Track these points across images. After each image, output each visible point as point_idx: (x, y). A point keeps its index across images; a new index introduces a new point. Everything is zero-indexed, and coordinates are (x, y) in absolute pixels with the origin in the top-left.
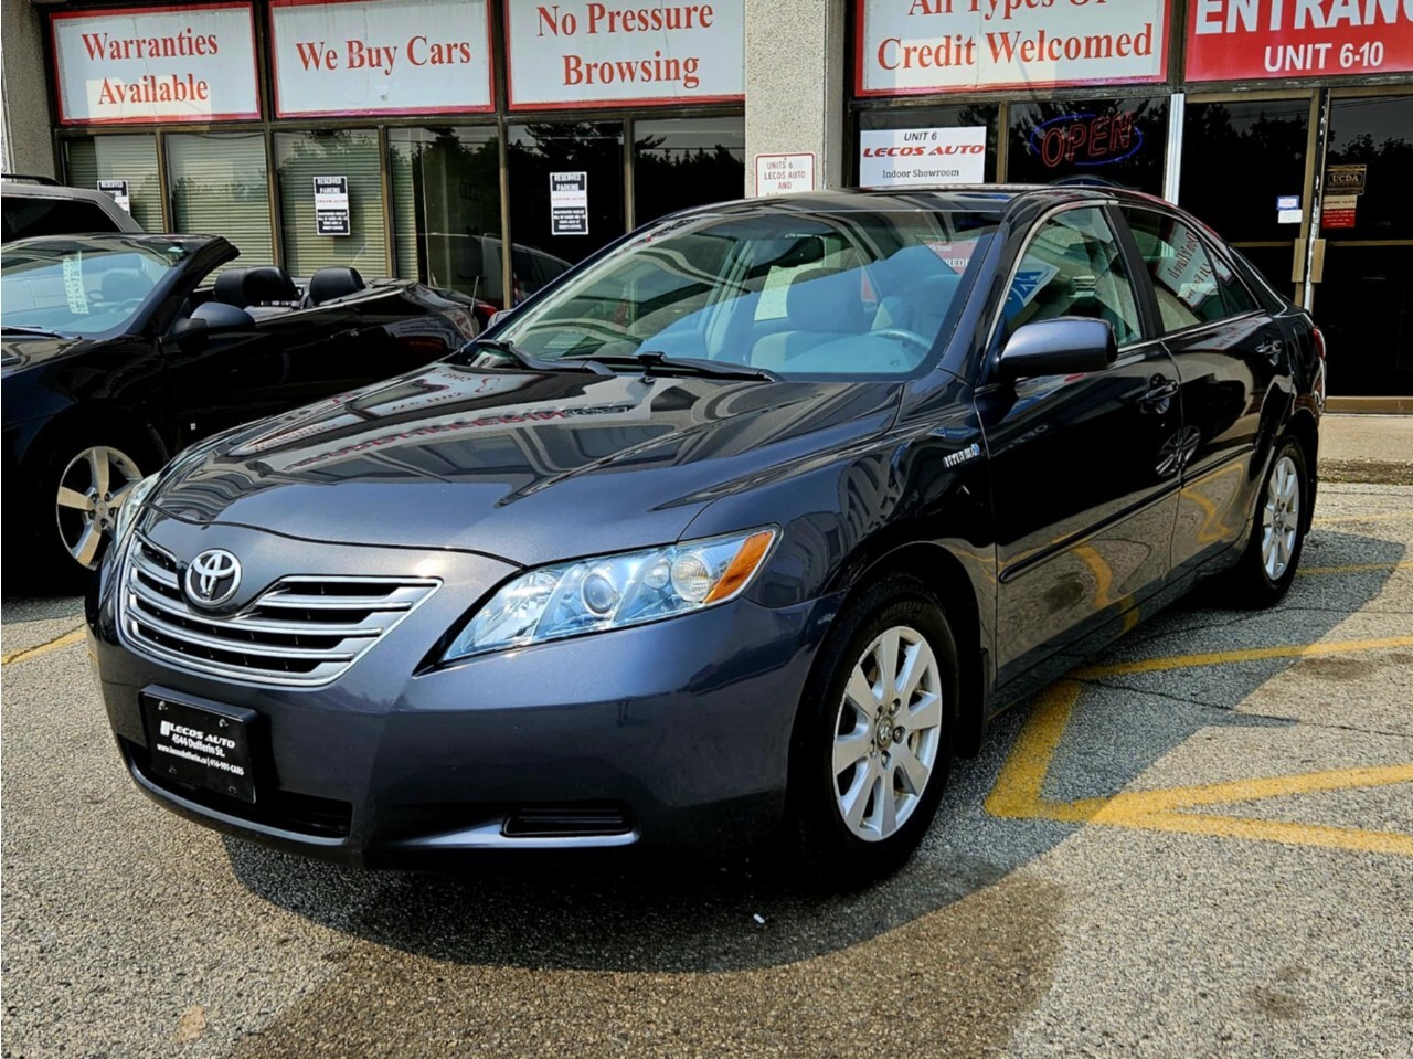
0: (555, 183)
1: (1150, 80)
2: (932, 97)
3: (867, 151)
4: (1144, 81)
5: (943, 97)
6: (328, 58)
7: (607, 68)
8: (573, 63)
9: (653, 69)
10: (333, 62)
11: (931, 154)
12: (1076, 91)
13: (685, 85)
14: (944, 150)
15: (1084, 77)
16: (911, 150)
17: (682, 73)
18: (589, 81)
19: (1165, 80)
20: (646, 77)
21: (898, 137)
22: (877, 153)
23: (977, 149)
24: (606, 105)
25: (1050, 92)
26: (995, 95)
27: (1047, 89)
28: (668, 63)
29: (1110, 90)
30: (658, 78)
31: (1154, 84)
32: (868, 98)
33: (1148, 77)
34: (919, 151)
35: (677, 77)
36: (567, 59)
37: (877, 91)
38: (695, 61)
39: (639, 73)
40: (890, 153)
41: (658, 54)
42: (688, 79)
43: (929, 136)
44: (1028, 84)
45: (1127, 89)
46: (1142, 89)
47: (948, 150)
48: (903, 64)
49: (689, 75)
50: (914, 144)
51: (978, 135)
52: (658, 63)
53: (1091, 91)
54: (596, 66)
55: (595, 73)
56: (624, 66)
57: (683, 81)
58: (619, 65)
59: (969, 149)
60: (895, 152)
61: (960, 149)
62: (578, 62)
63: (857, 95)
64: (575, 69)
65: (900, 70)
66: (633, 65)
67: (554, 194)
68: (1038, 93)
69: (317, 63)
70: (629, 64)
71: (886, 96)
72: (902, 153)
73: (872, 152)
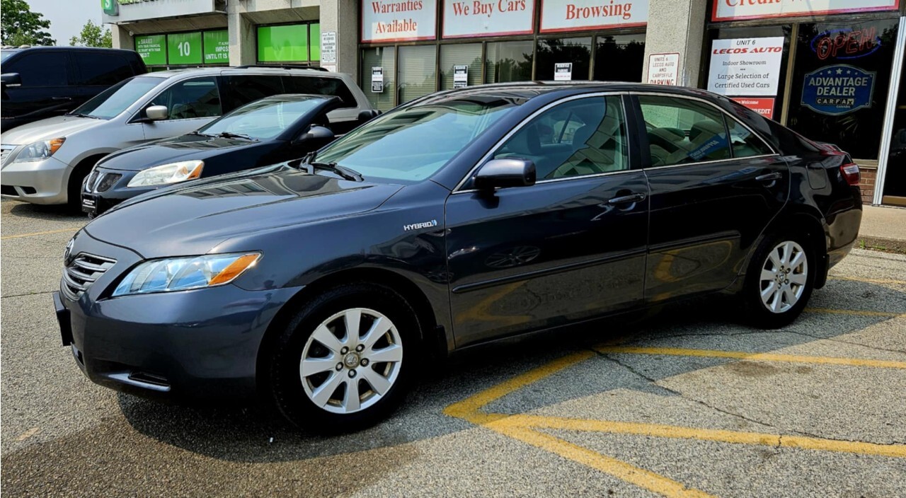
0: (557, 69)
1: (888, 9)
2: (755, 21)
3: (716, 51)
4: (884, 9)
5: (760, 20)
6: (465, 10)
7: (587, 10)
8: (571, 8)
9: (608, 10)
10: (467, 12)
11: (751, 52)
12: (840, 16)
13: (624, 18)
14: (758, 50)
15: (846, 8)
16: (740, 50)
17: (623, 11)
18: (578, 17)
19: (897, 8)
20: (605, 14)
21: (733, 43)
22: (721, 52)
23: (778, 50)
24: (584, 29)
25: (824, 17)
26: (791, 19)
27: (822, 15)
28: (616, 6)
29: (861, 15)
30: (611, 15)
31: (889, 11)
32: (719, 22)
33: (886, 7)
34: (745, 51)
35: (620, 14)
36: (569, 6)
37: (724, 18)
38: (630, 5)
39: (602, 12)
40: (728, 52)
41: (612, 2)
42: (625, 15)
43: (751, 42)
44: (811, 12)
45: (872, 14)
46: (882, 14)
47: (761, 51)
48: (740, 3)
49: (626, 12)
50: (742, 47)
51: (779, 41)
52: (611, 7)
53: (849, 16)
54: (581, 9)
55: (581, 12)
56: (595, 9)
57: (623, 15)
58: (593, 8)
59: (773, 50)
60: (731, 51)
61: (768, 50)
62: (574, 7)
63: (712, 20)
64: (572, 11)
65: (738, 7)
66: (599, 8)
67: (556, 74)
68: (816, 18)
69: (461, 11)
70: (597, 8)
71: (728, 21)
72: (735, 52)
73: (718, 52)
